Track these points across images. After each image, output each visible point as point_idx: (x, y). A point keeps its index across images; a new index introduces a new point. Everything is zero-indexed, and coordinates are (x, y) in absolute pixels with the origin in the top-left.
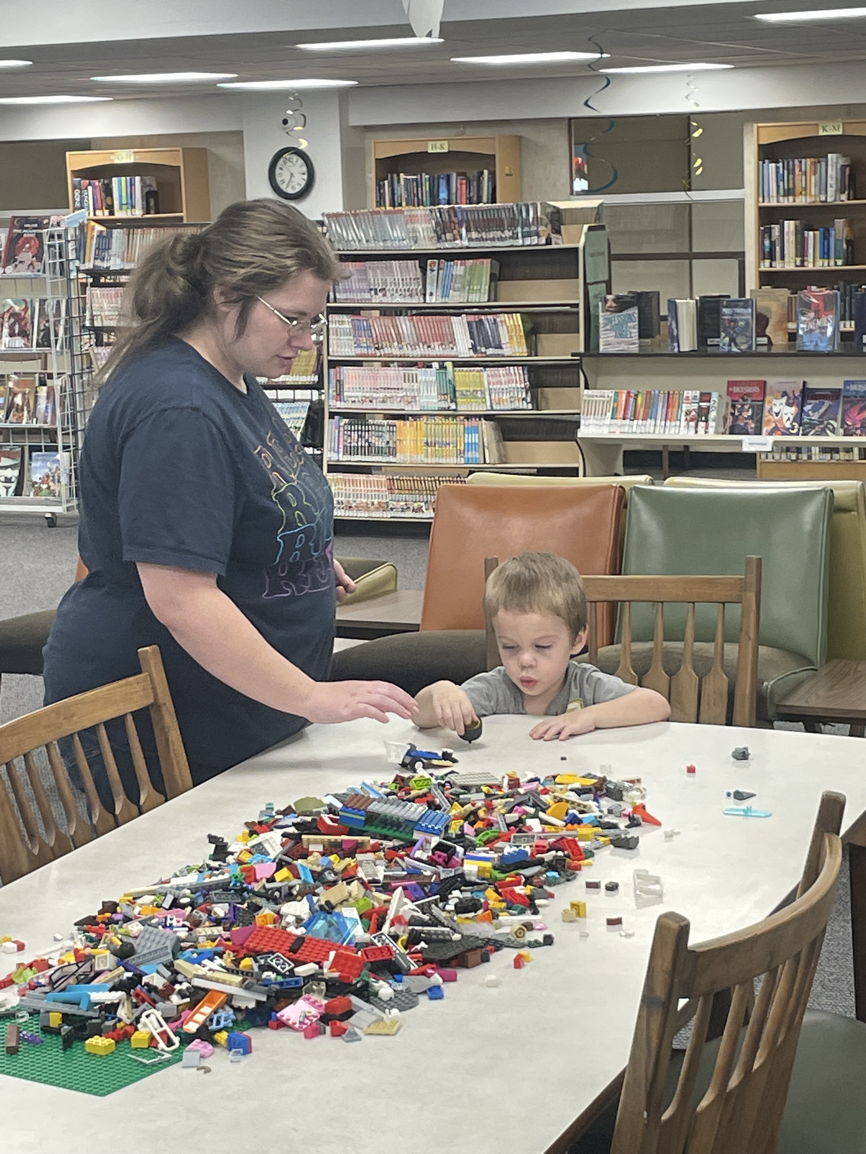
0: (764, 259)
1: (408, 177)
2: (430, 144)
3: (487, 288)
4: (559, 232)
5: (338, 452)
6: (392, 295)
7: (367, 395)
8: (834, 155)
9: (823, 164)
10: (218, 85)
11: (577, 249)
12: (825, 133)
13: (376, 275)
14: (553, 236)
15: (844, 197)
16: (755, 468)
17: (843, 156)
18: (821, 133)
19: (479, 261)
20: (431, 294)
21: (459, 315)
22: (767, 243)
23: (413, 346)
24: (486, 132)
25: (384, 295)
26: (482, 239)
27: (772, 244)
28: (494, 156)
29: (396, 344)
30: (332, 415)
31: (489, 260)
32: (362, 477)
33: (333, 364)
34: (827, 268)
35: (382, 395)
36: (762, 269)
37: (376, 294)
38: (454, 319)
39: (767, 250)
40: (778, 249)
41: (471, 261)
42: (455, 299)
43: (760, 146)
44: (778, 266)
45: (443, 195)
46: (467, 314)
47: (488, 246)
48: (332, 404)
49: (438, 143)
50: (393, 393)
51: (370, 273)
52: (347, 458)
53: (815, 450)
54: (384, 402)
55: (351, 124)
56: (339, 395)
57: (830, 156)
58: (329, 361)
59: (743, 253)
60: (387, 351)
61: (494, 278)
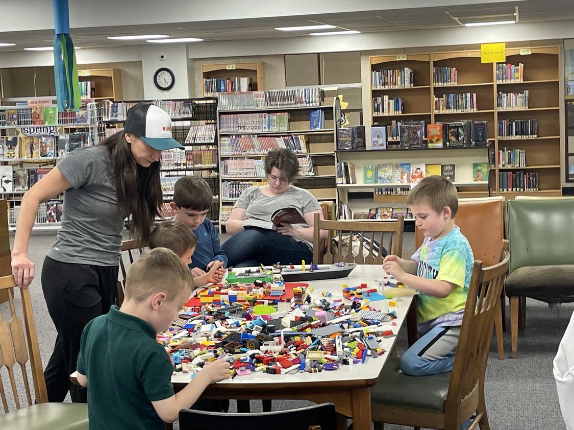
0: (375, 111)
1: (208, 80)
2: (227, 66)
3: (287, 125)
4: (323, 100)
5: (227, 197)
6: (248, 129)
7: (239, 171)
8: (407, 68)
9: (403, 72)
10: (147, 41)
11: (332, 108)
12: (399, 60)
13: (241, 120)
14: (322, 102)
15: (412, 85)
16: (373, 198)
17: (410, 68)
18: (397, 60)
19: (282, 113)
20: (265, 128)
21: (279, 137)
22: (376, 105)
23: (260, 150)
24: (249, 61)
25: (245, 129)
26: (282, 105)
27: (378, 105)
28: (256, 71)
29: (252, 149)
30: (223, 181)
31: (287, 113)
32: (229, 207)
33: (223, 159)
34: (396, 115)
35: (245, 171)
36: (374, 115)
37: (241, 128)
38: (277, 139)
39: (376, 108)
40: (381, 107)
41: (279, 114)
42: (274, 129)
43: (372, 65)
44: (381, 114)
45: (222, 88)
46: (283, 136)
47: (285, 107)
48: (222, 176)
49: (231, 66)
50: (250, 171)
51: (240, 119)
52: (231, 199)
53: (399, 189)
54: (246, 174)
55: (190, 58)
56: (226, 172)
57: (405, 69)
58: (221, 158)
59: (362, 109)
60: (248, 152)
61: (289, 121)
